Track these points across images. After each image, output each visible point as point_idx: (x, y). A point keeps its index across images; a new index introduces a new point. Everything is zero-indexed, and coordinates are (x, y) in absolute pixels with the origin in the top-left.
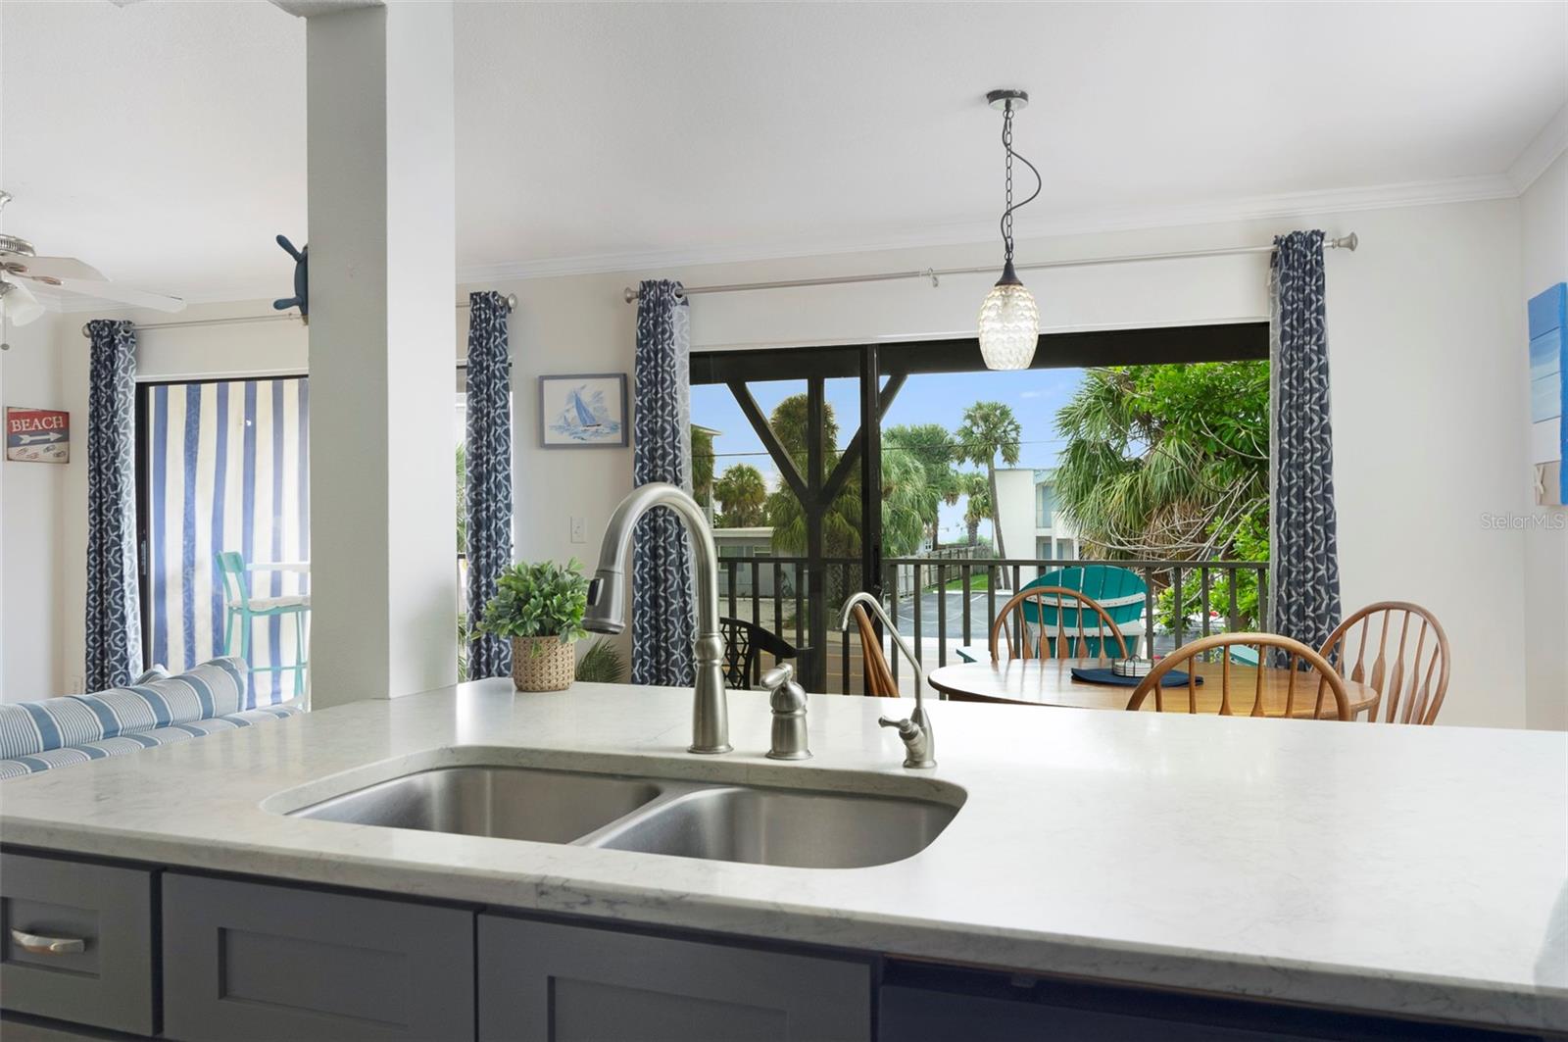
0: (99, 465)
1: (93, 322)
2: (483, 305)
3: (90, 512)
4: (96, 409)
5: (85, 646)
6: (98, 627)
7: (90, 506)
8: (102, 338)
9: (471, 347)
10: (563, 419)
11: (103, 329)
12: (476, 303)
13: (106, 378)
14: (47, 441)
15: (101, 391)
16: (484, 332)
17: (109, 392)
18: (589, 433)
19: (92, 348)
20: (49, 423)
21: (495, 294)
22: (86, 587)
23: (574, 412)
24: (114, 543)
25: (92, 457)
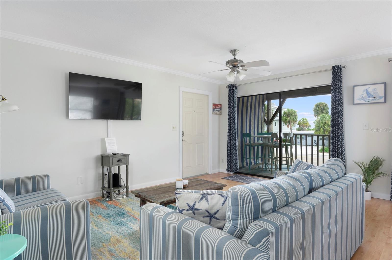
0: (230, 115)
1: (229, 85)
2: (337, 69)
3: (228, 124)
4: (230, 103)
5: (227, 152)
6: (230, 148)
7: (228, 123)
8: (231, 88)
9: (333, 80)
10: (361, 97)
11: (231, 86)
12: (334, 68)
13: (232, 96)
14: (218, 110)
15: (231, 99)
16: (337, 75)
17: (233, 99)
18: (371, 100)
19: (229, 90)
20: (219, 107)
21: (341, 65)
22: (227, 140)
23: (366, 95)
24: (234, 131)
25: (229, 113)
